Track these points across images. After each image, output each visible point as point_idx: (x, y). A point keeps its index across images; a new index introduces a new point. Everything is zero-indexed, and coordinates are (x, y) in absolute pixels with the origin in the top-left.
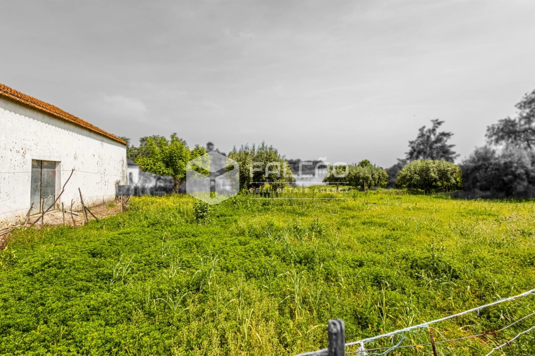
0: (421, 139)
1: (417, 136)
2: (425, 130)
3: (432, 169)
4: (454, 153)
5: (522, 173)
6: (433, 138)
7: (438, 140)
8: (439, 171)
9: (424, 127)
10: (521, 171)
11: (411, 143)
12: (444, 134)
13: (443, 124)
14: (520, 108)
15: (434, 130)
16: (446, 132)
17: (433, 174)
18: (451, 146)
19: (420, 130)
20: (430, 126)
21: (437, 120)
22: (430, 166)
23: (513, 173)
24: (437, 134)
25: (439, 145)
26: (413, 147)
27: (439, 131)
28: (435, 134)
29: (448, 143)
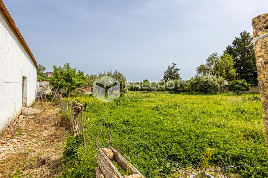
0: (169, 71)
1: (167, 70)
2: (170, 67)
3: (178, 83)
4: (180, 77)
5: (211, 85)
6: (173, 71)
7: (175, 72)
8: (180, 84)
9: (170, 66)
10: (211, 84)
11: (165, 72)
12: (177, 69)
13: (176, 65)
14: (207, 61)
15: (173, 67)
16: (178, 68)
17: (178, 86)
18: (179, 74)
19: (168, 67)
20: (172, 66)
21: (174, 63)
22: (177, 82)
23: (208, 85)
24: (174, 69)
25: (175, 74)
26: (165, 74)
27: (175, 68)
28: (173, 69)
29: (178, 73)
